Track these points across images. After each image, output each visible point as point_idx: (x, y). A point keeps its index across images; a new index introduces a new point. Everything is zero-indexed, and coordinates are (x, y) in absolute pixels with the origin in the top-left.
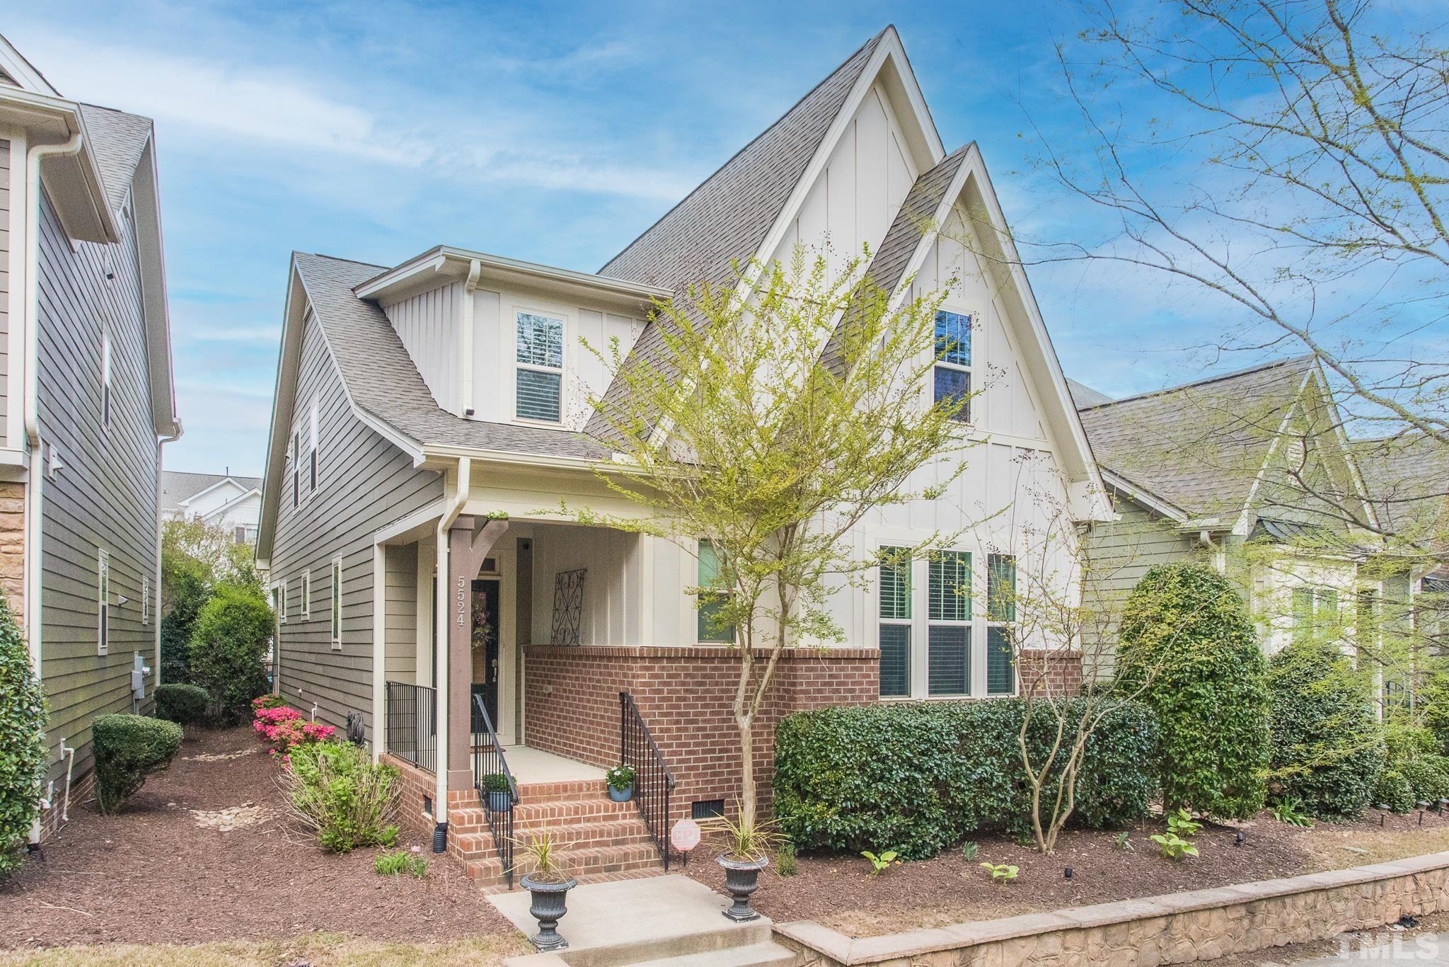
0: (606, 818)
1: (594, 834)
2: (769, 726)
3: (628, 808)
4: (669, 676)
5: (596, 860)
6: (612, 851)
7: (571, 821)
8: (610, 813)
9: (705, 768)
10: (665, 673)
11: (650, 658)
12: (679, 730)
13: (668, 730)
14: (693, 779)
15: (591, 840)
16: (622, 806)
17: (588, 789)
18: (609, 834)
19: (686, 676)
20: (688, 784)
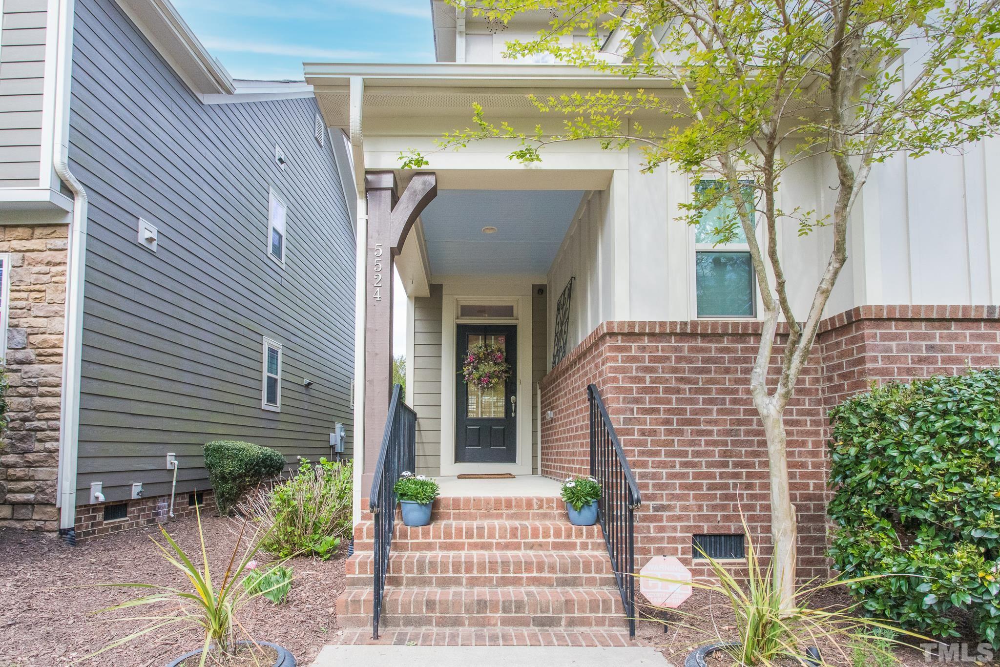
0: (557, 546)
1: (529, 566)
2: (817, 433)
3: (590, 535)
4: (653, 359)
5: (519, 606)
6: (550, 595)
7: (507, 546)
8: (562, 540)
9: (711, 487)
10: (647, 355)
11: (623, 334)
12: (669, 432)
13: (653, 433)
14: (692, 502)
15: (525, 575)
16: (581, 530)
17: (540, 507)
18: (552, 569)
19: (679, 359)
20: (684, 508)
